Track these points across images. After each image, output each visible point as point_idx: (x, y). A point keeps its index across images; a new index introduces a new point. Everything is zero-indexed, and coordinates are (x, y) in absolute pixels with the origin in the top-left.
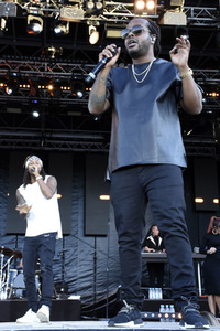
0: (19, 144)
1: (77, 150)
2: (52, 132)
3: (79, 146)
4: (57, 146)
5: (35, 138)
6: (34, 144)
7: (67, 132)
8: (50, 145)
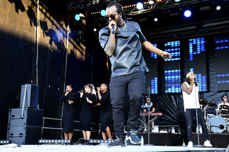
0: (221, 30)
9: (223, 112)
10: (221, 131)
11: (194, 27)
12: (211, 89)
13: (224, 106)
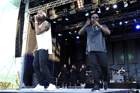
0: (118, 39)
1: (136, 38)
2: (127, 34)
3: (136, 37)
4: (129, 38)
5: (122, 37)
6: (122, 39)
7: (132, 33)
8: (127, 38)
9: (121, 74)
10: (121, 82)
11: (107, 38)
12: (115, 64)
13: (122, 71)
